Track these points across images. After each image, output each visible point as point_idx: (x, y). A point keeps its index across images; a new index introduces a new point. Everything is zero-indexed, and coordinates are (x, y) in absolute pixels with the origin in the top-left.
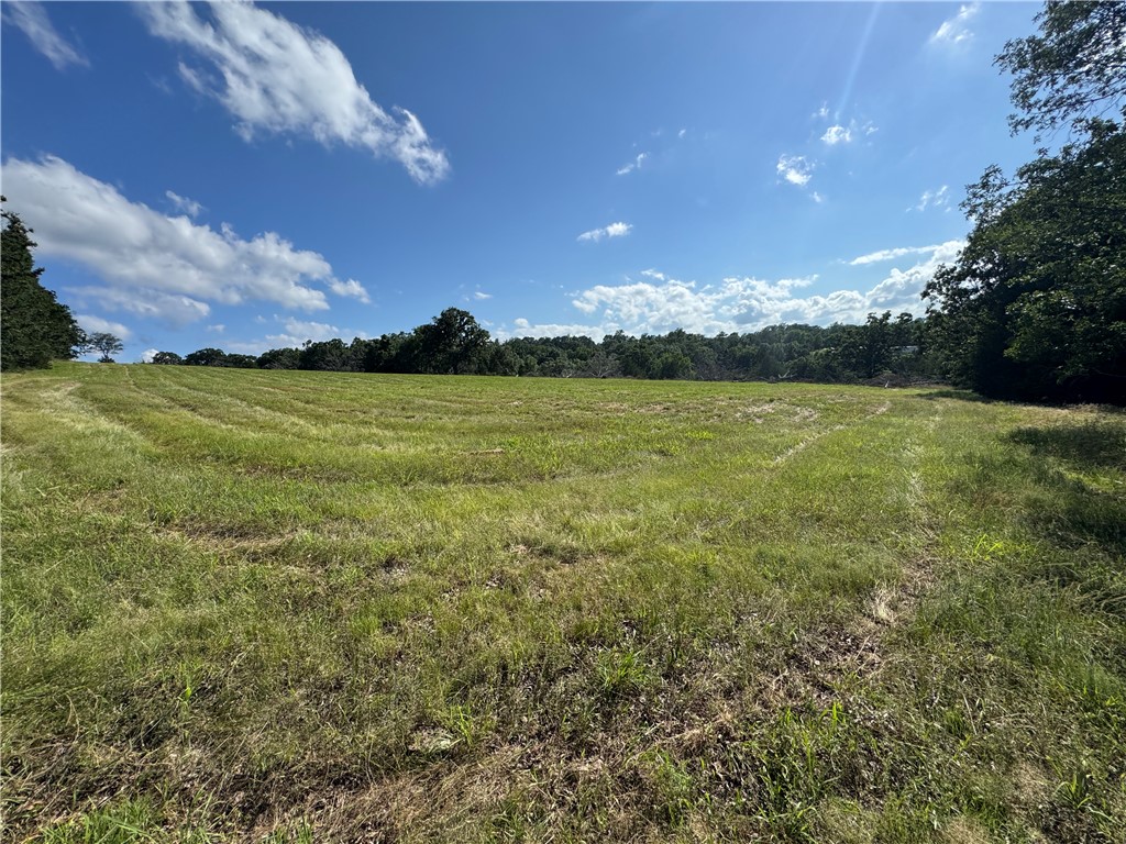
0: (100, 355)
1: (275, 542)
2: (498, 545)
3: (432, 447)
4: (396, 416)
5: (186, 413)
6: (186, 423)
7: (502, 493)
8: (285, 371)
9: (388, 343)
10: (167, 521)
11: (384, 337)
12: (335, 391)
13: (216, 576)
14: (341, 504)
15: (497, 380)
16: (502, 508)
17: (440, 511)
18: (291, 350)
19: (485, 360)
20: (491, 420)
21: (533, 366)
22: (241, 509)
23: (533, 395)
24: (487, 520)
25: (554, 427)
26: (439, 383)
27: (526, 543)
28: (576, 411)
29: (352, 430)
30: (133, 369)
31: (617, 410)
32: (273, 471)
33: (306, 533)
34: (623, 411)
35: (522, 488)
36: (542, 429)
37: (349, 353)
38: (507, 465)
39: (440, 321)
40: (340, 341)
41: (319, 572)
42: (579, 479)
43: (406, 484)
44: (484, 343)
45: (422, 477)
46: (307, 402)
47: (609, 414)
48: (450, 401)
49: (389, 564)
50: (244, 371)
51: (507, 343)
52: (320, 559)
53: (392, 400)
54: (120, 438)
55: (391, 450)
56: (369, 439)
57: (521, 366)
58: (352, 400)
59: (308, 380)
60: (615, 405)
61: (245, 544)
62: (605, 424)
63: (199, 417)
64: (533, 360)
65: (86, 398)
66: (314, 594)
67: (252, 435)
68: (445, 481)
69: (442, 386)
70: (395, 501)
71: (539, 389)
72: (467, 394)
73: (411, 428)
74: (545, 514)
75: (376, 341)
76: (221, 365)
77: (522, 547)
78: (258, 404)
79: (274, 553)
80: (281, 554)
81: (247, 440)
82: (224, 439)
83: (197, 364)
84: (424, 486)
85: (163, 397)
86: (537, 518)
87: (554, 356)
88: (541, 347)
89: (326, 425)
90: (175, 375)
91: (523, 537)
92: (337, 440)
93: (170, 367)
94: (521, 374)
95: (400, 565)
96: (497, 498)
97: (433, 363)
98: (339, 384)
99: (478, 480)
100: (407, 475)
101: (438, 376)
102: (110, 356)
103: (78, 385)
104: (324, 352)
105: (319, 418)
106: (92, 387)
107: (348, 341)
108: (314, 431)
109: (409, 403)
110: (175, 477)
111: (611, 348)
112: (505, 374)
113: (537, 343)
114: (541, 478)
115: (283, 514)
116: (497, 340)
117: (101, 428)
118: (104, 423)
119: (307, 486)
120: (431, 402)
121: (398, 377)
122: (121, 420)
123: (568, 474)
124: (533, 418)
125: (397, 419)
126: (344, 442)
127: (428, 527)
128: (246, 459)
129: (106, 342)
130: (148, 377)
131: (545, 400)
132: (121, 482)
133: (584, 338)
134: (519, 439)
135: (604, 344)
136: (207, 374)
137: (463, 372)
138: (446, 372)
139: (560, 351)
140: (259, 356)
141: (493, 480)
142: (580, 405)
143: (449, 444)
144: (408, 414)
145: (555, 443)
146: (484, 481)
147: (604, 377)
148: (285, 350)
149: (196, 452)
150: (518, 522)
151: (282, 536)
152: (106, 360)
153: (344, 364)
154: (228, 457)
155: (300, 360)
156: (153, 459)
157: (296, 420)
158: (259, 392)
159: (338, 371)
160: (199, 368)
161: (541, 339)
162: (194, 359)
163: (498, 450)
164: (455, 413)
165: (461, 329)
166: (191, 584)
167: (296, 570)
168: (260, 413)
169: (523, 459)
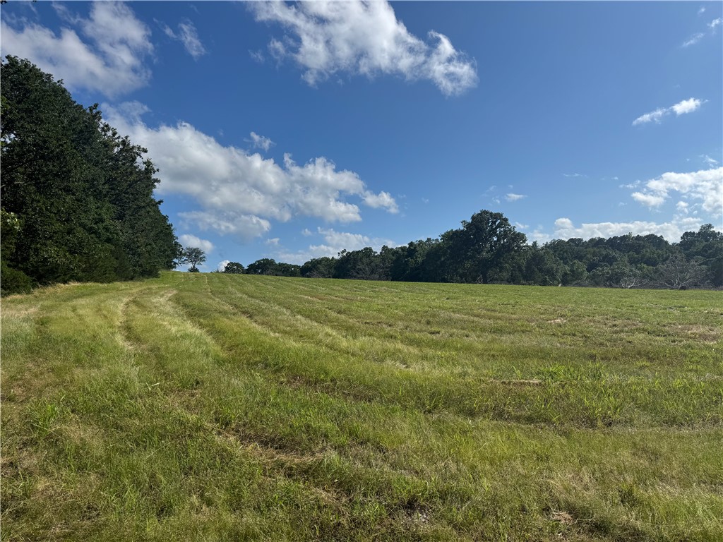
0: (190, 265)
1: (308, 460)
2: (535, 507)
3: (458, 370)
4: (421, 331)
5: (245, 320)
6: (245, 330)
7: (540, 438)
8: (321, 279)
9: (415, 250)
10: (227, 425)
11: (411, 244)
12: (364, 301)
13: (259, 485)
14: (365, 428)
15: (535, 290)
16: (540, 459)
17: (466, 452)
18: (328, 259)
19: (520, 267)
20: (527, 342)
21: (582, 273)
22: (282, 420)
23: (580, 311)
24: (521, 470)
25: (610, 355)
26: (466, 293)
27: (571, 509)
28: (641, 336)
29: (378, 344)
30: (211, 277)
31: (704, 337)
32: (308, 383)
33: (334, 455)
34: (714, 338)
35: (566, 434)
36: (593, 357)
37: (378, 261)
38: (546, 401)
39: (469, 226)
40: (370, 249)
41: (344, 500)
42: (645, 430)
43: (430, 412)
44: (519, 247)
45: (447, 404)
46: (339, 312)
47: (691, 342)
48: (478, 316)
49: (411, 505)
50: (289, 279)
51: (547, 246)
52: (345, 486)
53: (416, 312)
54: (199, 342)
55: (415, 369)
56: (394, 355)
57: (566, 274)
58: (379, 311)
59: (341, 288)
60: (702, 330)
61: (283, 457)
62: (685, 356)
63: (254, 324)
64: (581, 266)
65: (179, 303)
66: (339, 524)
67: (293, 344)
68: (471, 414)
69: (469, 297)
70: (417, 430)
71: (589, 303)
72: (498, 308)
73: (435, 345)
74: (598, 475)
75: (403, 249)
76: (272, 274)
77: (566, 515)
78: (299, 312)
79: (306, 472)
80: (311, 474)
81: (290, 349)
82: (272, 347)
83: (256, 272)
84: (449, 416)
85: (230, 304)
86: (586, 479)
87: (610, 260)
88: (591, 250)
89: (355, 337)
90: (239, 283)
91: (567, 502)
92: (365, 355)
93: (235, 276)
94: (565, 282)
95: (422, 509)
96: (534, 445)
97: (460, 271)
98: (368, 292)
99: (510, 418)
100: (431, 401)
101: (465, 286)
102: (197, 266)
103: (175, 292)
104: (355, 261)
105: (350, 330)
106: (184, 294)
107: (377, 250)
108: (344, 344)
109: (434, 316)
110: (235, 382)
111: (693, 249)
112: (544, 283)
113: (587, 245)
114: (592, 423)
115: (315, 431)
116: (535, 243)
117: (188, 332)
118: (190, 328)
119: (336, 402)
120: (457, 316)
121: (424, 286)
122: (201, 324)
123: (630, 422)
124: (580, 342)
125: (421, 334)
126: (370, 357)
127: (453, 467)
128: (288, 368)
129: (196, 255)
130: (220, 285)
131: (597, 318)
132: (198, 383)
133: (652, 238)
134: (562, 368)
135: (681, 244)
136: (262, 282)
137: (493, 281)
138: (474, 281)
139: (617, 254)
140: (301, 264)
141: (530, 420)
142: (647, 326)
143: (477, 369)
144: (434, 329)
145: (610, 378)
146: (518, 419)
147: (683, 288)
148: (323, 259)
149: (251, 358)
150: (560, 480)
151: (313, 454)
152: (194, 270)
153: (373, 272)
154: (274, 365)
155: (335, 268)
156: (219, 362)
157: (329, 330)
158: (300, 300)
159: (367, 279)
160: (256, 276)
161: (592, 240)
162: (253, 269)
163: (536, 381)
164: (483, 330)
165: (493, 232)
166: (240, 491)
167: (324, 494)
168: (301, 322)
169: (567, 396)
